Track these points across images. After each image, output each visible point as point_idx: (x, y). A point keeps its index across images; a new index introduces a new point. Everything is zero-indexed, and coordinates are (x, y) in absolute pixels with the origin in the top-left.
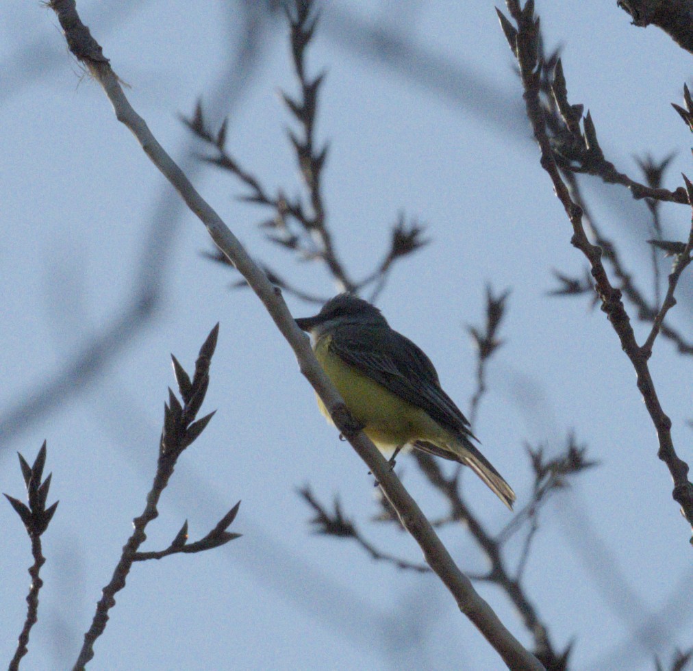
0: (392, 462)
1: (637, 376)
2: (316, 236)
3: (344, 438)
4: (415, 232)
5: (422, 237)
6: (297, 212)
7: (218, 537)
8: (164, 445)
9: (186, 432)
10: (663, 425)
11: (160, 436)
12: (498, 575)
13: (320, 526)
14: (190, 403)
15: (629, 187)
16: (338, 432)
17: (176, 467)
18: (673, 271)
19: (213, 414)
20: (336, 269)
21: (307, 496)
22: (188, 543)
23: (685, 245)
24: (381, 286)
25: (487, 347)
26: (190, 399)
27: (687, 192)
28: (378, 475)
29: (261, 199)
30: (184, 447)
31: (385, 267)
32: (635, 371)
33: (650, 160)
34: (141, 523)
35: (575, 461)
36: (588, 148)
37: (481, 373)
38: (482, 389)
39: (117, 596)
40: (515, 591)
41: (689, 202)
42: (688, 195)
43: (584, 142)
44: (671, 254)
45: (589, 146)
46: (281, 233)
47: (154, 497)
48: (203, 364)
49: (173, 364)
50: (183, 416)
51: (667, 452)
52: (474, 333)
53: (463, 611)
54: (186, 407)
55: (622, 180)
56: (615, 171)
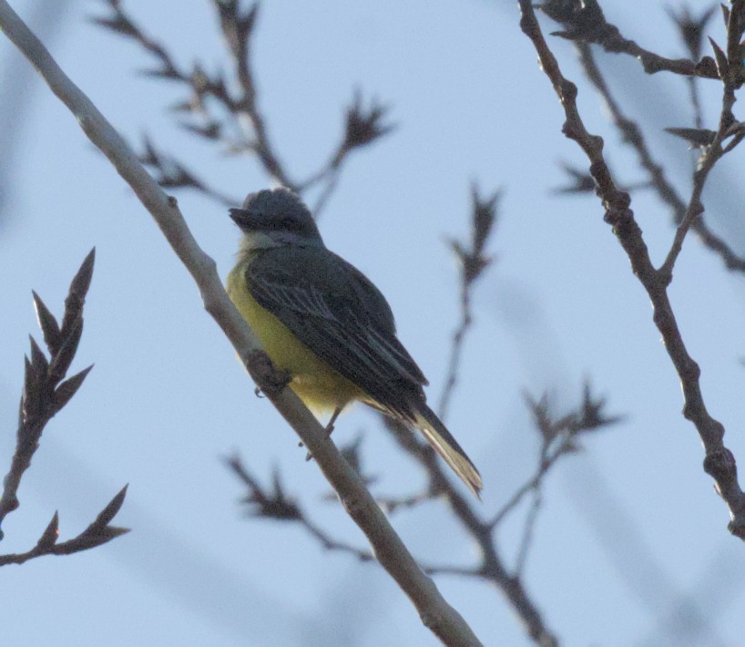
0: (331, 428)
1: (653, 307)
2: (245, 122)
3: (261, 394)
4: (376, 115)
5: (384, 122)
6: (218, 90)
7: (99, 533)
8: (24, 412)
9: (55, 394)
10: (689, 372)
11: (20, 399)
12: (491, 569)
13: (255, 507)
14: (58, 355)
15: (639, 57)
17: (41, 441)
18: (699, 167)
19: (88, 370)
20: (271, 164)
21: (236, 466)
22: (58, 542)
23: (715, 133)
24: (332, 187)
25: (473, 266)
26: (57, 351)
27: (716, 62)
28: (310, 447)
29: (171, 73)
30: (51, 414)
31: (336, 162)
32: (651, 302)
33: (687, 13)
35: (591, 417)
36: (583, 6)
37: (466, 300)
38: (467, 320)
40: (514, 589)
41: (719, 75)
42: (718, 66)
44: (696, 146)
45: (586, 4)
46: (198, 119)
47: (12, 483)
48: (75, 303)
49: (35, 304)
50: (49, 372)
51: (694, 409)
52: (456, 247)
53: (426, 624)
54: (53, 360)
55: (630, 47)
56: (620, 36)
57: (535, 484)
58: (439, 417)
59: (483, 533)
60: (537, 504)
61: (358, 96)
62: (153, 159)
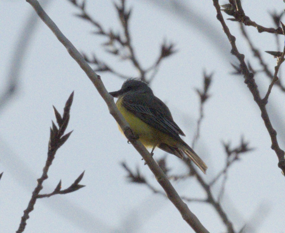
3: (130, 142)
4: (171, 47)
6: (118, 38)
7: (75, 187)
8: (50, 146)
9: (60, 140)
10: (273, 134)
12: (210, 200)
13: (130, 179)
14: (62, 127)
15: (256, 27)
16: (127, 140)
18: (276, 65)
19: (71, 132)
20: (136, 64)
21: (124, 166)
22: (61, 190)
23: (282, 53)
25: (204, 98)
26: (61, 125)
27: (283, 29)
29: (102, 33)
30: (59, 147)
31: (158, 62)
32: (260, 110)
34: (40, 181)
35: (244, 148)
36: (238, 10)
37: (201, 109)
38: (202, 116)
39: (30, 214)
40: (218, 207)
41: (284, 33)
42: (283, 31)
43: (236, 8)
44: (275, 57)
45: (238, 9)
46: (111, 48)
47: (46, 170)
48: (67, 110)
49: (54, 110)
50: (58, 133)
52: (198, 91)
53: (184, 219)
54: (60, 129)
55: (253, 24)
56: (250, 20)
57: (225, 171)
58: (192, 148)
59: (207, 188)
60: (226, 178)
61: (165, 40)
62: (96, 62)
